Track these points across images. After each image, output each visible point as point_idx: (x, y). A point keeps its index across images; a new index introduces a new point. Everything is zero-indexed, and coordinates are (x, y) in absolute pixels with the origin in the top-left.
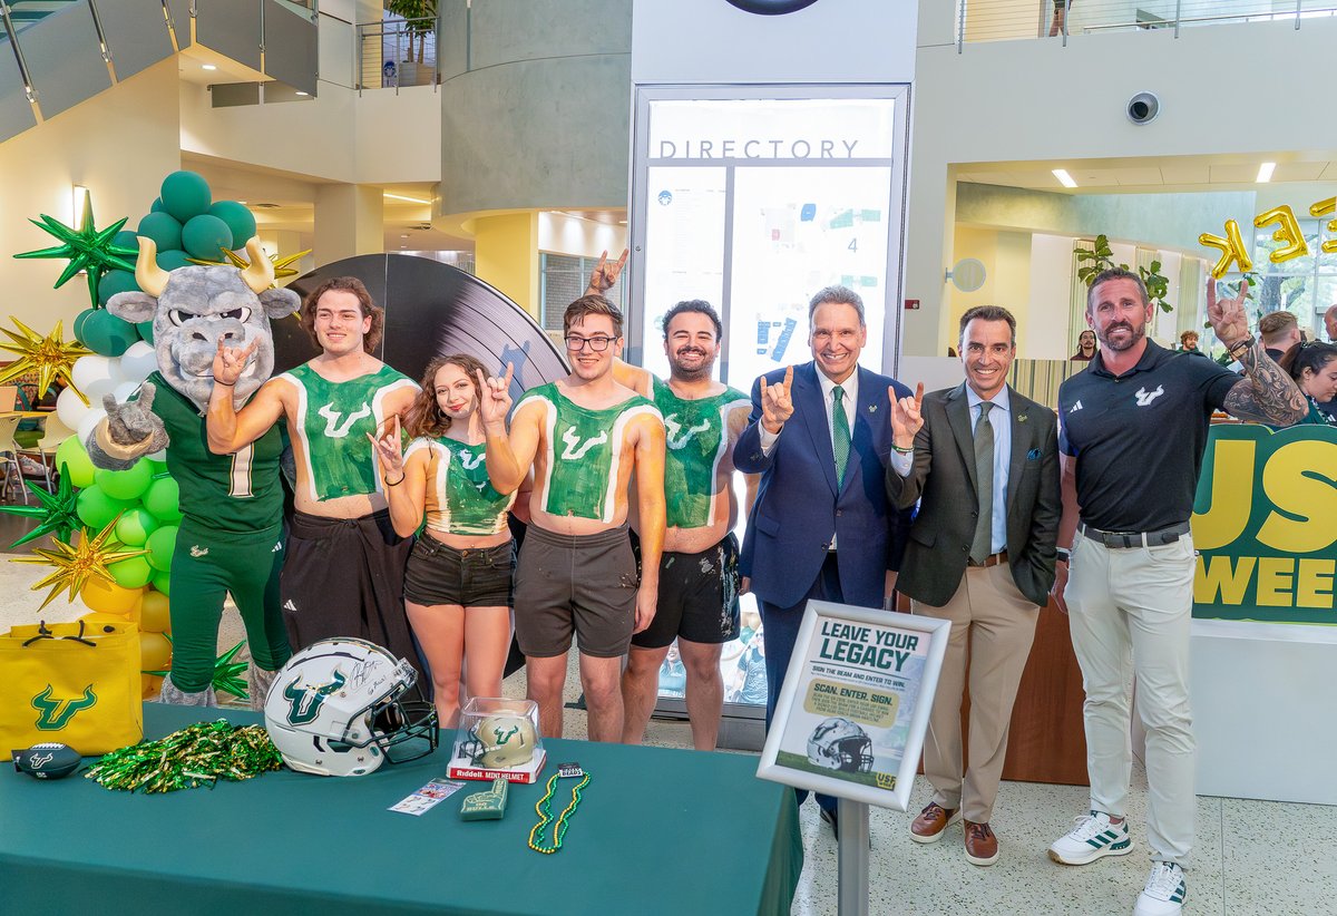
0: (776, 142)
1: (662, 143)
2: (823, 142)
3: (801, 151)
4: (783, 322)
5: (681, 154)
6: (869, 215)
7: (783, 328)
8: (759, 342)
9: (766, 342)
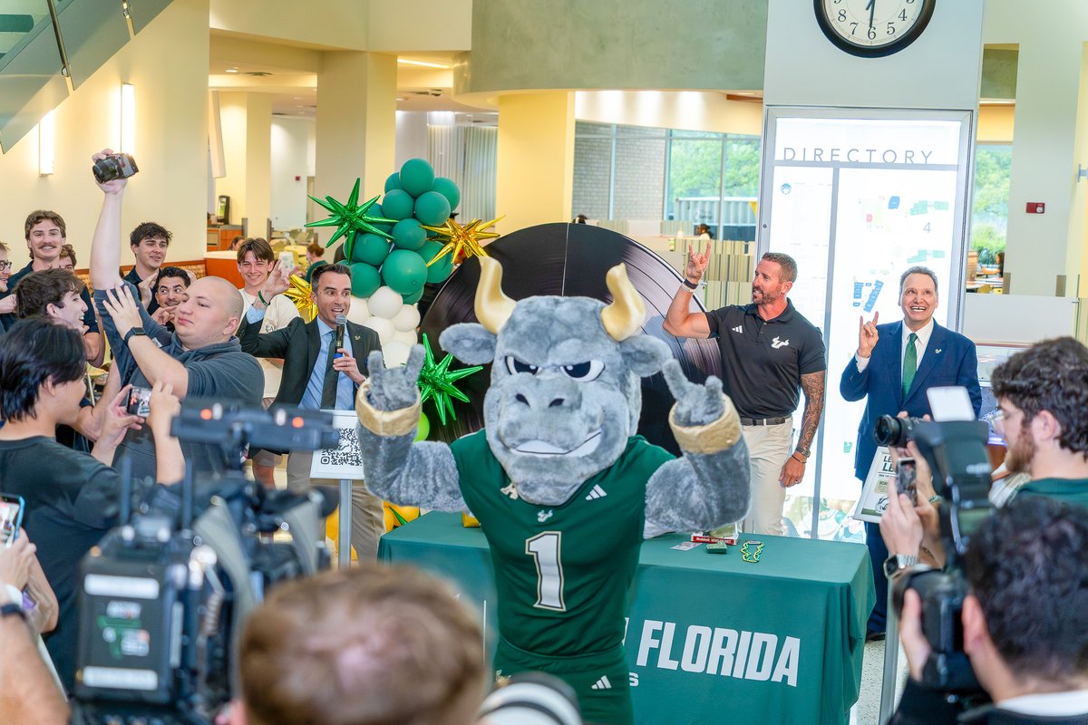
0: (871, 151)
1: (785, 149)
2: (907, 152)
3: (889, 157)
4: (874, 283)
5: (799, 157)
6: (940, 206)
7: (873, 287)
8: (855, 297)
9: (860, 297)
